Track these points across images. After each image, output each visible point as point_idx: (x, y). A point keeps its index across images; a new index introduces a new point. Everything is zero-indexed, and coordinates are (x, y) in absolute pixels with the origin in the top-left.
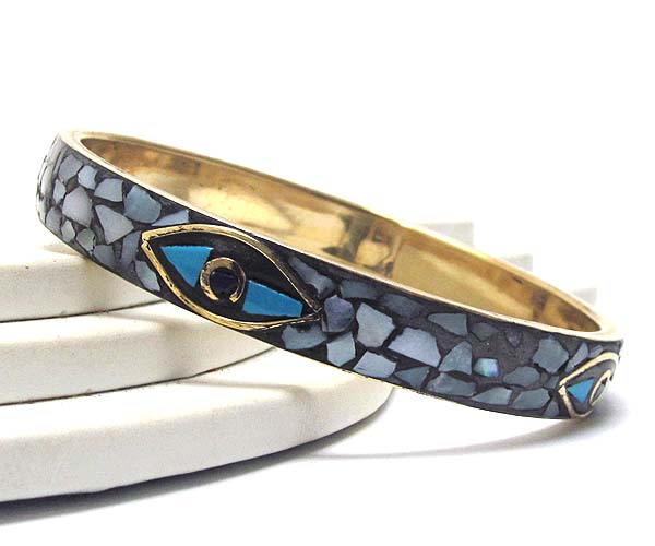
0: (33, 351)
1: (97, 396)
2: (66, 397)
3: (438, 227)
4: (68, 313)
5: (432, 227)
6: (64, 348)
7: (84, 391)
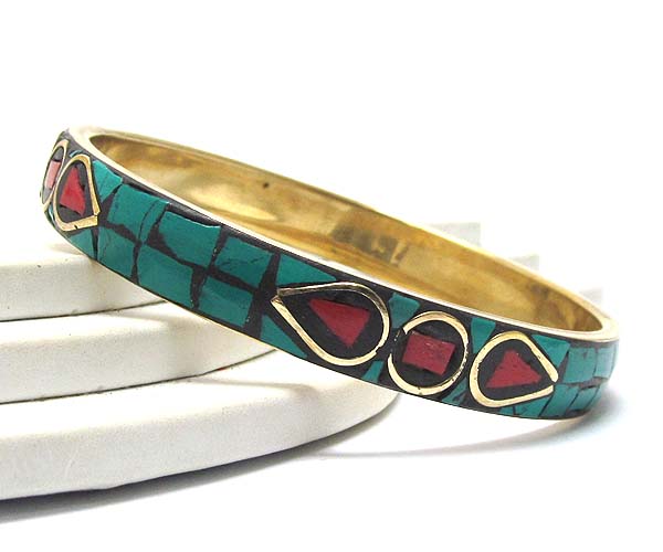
0: (45, 349)
1: (108, 393)
2: (77, 395)
3: (446, 228)
4: (79, 312)
5: (439, 227)
6: (76, 347)
7: (96, 389)
